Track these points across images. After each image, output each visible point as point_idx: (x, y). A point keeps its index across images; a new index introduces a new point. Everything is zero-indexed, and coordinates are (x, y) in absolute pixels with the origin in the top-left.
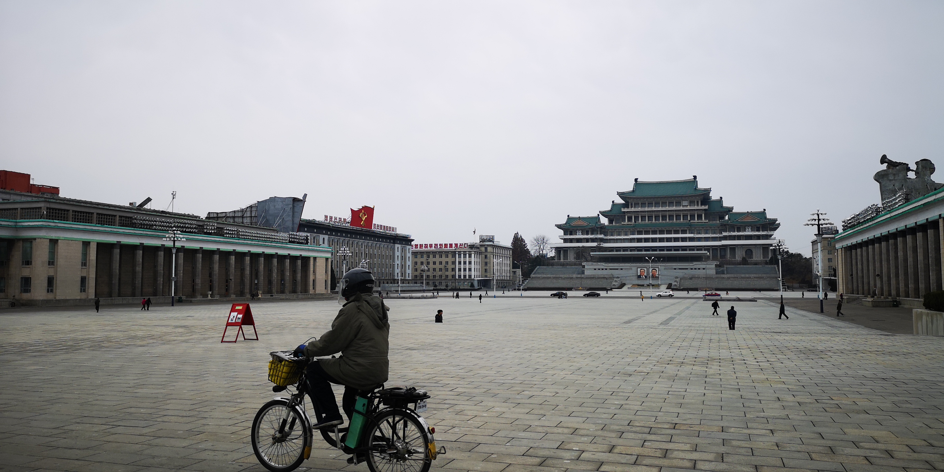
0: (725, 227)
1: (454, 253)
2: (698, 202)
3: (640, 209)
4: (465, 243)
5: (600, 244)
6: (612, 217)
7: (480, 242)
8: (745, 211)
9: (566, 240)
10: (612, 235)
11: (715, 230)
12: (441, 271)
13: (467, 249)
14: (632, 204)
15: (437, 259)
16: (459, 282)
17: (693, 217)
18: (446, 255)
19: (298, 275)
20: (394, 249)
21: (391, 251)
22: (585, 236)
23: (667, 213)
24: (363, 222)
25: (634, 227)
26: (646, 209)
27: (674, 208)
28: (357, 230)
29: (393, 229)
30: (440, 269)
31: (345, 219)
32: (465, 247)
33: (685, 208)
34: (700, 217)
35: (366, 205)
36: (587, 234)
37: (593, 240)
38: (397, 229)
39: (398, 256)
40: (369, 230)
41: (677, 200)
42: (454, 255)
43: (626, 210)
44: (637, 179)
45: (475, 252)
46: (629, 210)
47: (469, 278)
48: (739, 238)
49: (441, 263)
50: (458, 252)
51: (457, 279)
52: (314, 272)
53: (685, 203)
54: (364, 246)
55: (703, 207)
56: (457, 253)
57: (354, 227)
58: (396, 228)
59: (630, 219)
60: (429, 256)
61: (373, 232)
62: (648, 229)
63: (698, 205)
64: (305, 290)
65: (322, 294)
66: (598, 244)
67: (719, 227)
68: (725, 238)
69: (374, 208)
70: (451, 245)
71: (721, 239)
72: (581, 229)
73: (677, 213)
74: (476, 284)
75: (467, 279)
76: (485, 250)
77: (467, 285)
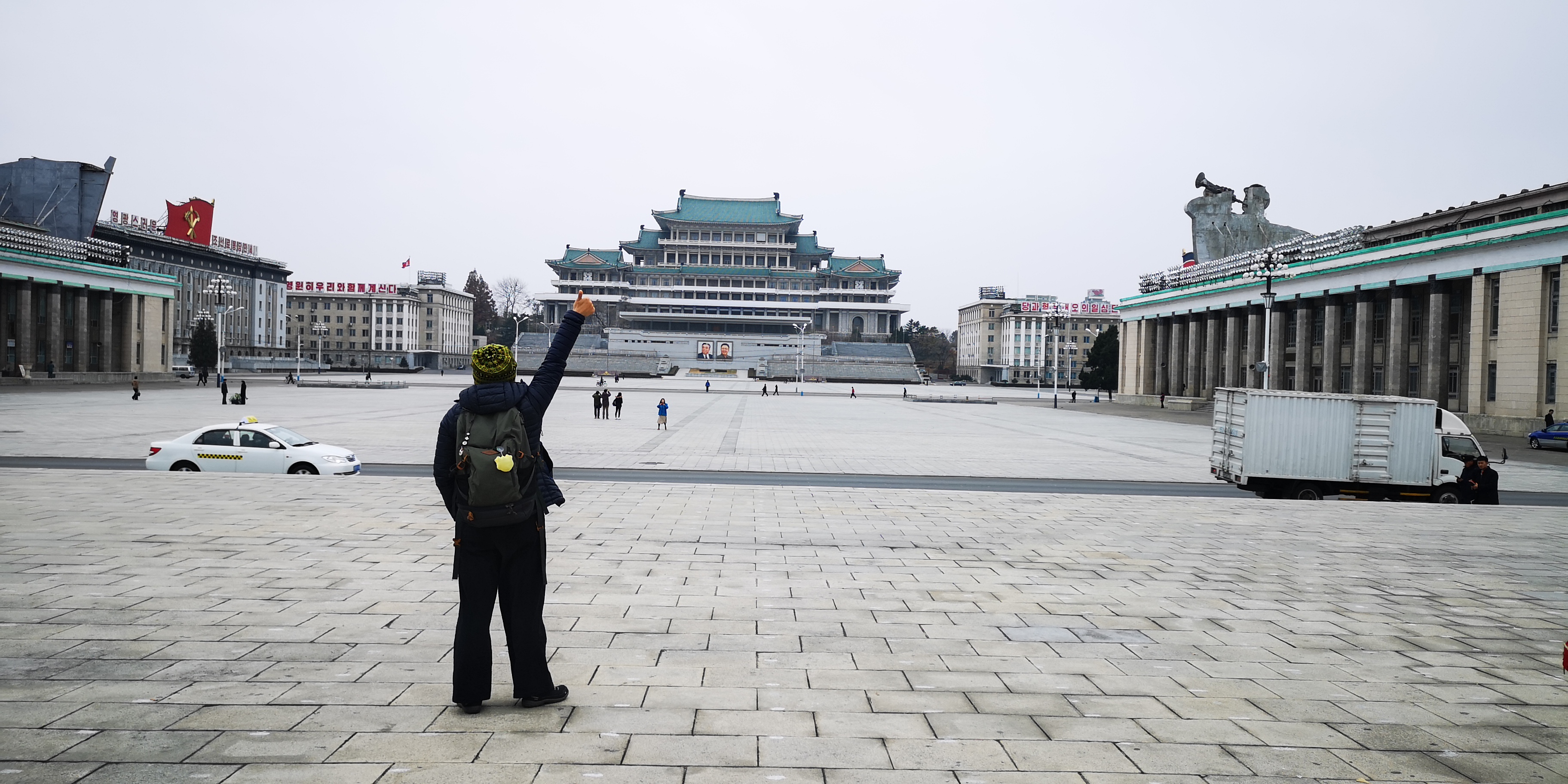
0: (823, 279)
1: (367, 303)
2: (781, 237)
3: (688, 242)
4: (391, 284)
5: (626, 299)
6: (640, 254)
7: (419, 283)
8: (854, 255)
9: (563, 289)
10: (643, 284)
11: (807, 284)
12: (341, 335)
13: (395, 296)
14: (675, 233)
15: (333, 311)
16: (376, 356)
17: (772, 260)
18: (351, 305)
19: (106, 332)
20: (253, 288)
21: (246, 291)
22: (599, 284)
23: (733, 251)
24: (191, 230)
25: (680, 272)
26: (699, 243)
27: (744, 244)
28: (180, 245)
29: (251, 249)
30: (338, 330)
31: (153, 223)
32: (390, 292)
33: (761, 245)
34: (783, 261)
35: (198, 197)
36: (602, 279)
37: (612, 291)
38: (259, 249)
39: (261, 302)
40: (206, 248)
41: (748, 231)
42: (368, 306)
43: (665, 242)
44: (684, 191)
45: (410, 301)
46: (671, 242)
47: (397, 348)
48: (845, 298)
49: (340, 319)
50: (375, 301)
51: (373, 351)
52: (139, 327)
53: (761, 237)
54: (194, 278)
55: (790, 246)
56: (373, 301)
57: (174, 239)
58: (256, 248)
59: (671, 257)
60: (316, 304)
61: (213, 252)
62: (704, 277)
63: (780, 241)
64: (120, 365)
65: (157, 375)
66: (622, 298)
67: (813, 280)
68: (823, 297)
69: (213, 204)
70: (362, 287)
71: (817, 299)
72: (591, 271)
73: (748, 252)
74: (411, 360)
75: (394, 352)
76: (429, 298)
77: (395, 362)
